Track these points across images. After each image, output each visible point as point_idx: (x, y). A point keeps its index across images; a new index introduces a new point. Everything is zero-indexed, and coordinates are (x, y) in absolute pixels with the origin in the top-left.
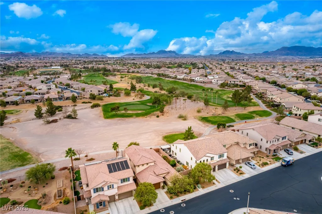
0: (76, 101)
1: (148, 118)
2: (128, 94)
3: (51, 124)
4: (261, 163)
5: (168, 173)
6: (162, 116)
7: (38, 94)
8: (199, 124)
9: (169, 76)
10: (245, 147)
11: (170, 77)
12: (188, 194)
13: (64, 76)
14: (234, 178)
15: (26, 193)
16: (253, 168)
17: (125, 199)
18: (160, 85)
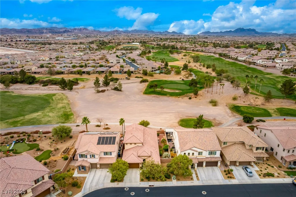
0: (131, 75)
1: (180, 99)
2: (178, 73)
3: (99, 93)
4: (265, 172)
5: (150, 156)
6: (195, 98)
7: (108, 66)
8: (227, 112)
9: (230, 56)
10: (252, 149)
11: (231, 58)
12: (159, 181)
13: (136, 52)
14: (218, 180)
15: (49, 144)
16: (248, 175)
17: (105, 169)
18: (214, 66)
